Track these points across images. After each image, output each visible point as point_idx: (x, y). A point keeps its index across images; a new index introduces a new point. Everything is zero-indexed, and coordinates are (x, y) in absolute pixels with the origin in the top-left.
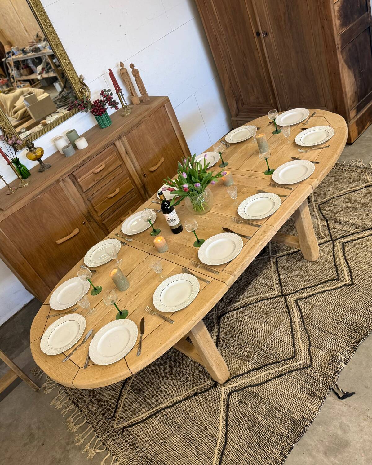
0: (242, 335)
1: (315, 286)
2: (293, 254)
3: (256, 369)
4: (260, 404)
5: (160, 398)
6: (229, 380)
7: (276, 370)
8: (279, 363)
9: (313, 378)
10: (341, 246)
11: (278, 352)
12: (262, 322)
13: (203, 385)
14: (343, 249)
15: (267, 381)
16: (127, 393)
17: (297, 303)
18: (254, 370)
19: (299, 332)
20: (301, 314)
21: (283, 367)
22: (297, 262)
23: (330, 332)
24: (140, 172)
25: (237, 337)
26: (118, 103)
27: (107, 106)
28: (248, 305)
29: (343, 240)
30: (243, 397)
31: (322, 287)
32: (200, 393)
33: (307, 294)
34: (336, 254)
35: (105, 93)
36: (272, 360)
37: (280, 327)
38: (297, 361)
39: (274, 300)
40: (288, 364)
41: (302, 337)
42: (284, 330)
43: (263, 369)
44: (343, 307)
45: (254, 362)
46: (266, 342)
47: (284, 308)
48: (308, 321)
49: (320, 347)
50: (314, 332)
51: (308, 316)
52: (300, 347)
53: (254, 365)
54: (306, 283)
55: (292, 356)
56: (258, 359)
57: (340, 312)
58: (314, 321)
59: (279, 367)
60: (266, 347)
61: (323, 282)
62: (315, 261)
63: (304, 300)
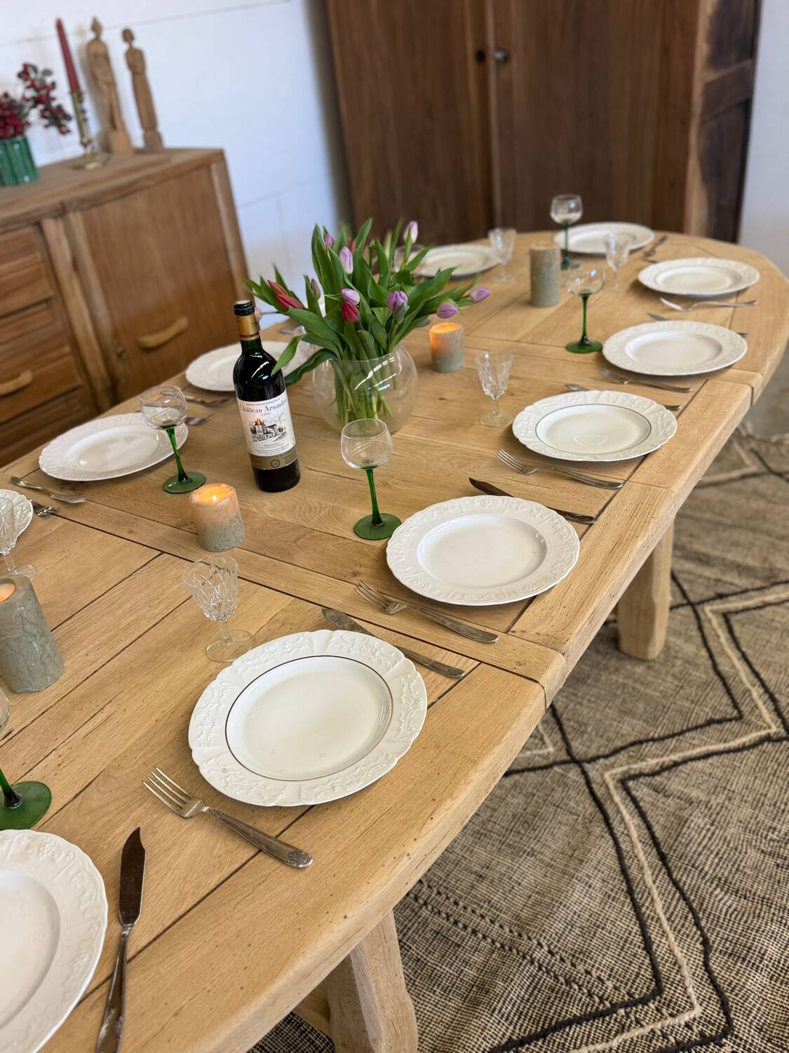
0: (448, 898)
1: (673, 736)
7: (600, 1047)
8: (607, 1018)
10: (722, 620)
11: (593, 972)
12: (517, 852)
14: (730, 630)
17: (629, 792)
18: (511, 1045)
19: (655, 893)
20: (649, 827)
21: (626, 1036)
22: (595, 657)
23: (764, 898)
24: (108, 339)
25: (430, 907)
26: (68, 118)
27: (34, 115)
29: (721, 606)
31: (696, 742)
33: (655, 761)
34: (712, 644)
35: (33, 75)
36: (576, 1003)
37: (587, 876)
38: (673, 1009)
39: (547, 777)
40: (643, 1023)
41: (672, 913)
42: (599, 885)
43: (549, 1041)
44: (783, 811)
45: (510, 1013)
46: (544, 931)
47: (587, 806)
48: (680, 859)
49: (746, 955)
50: (708, 896)
51: (676, 840)
52: (671, 951)
53: (511, 1024)
54: (641, 723)
55: (648, 988)
56: (523, 999)
57: (779, 827)
58: (701, 857)
59: (610, 1030)
60: (546, 948)
61: (694, 725)
62: (654, 661)
63: (649, 779)
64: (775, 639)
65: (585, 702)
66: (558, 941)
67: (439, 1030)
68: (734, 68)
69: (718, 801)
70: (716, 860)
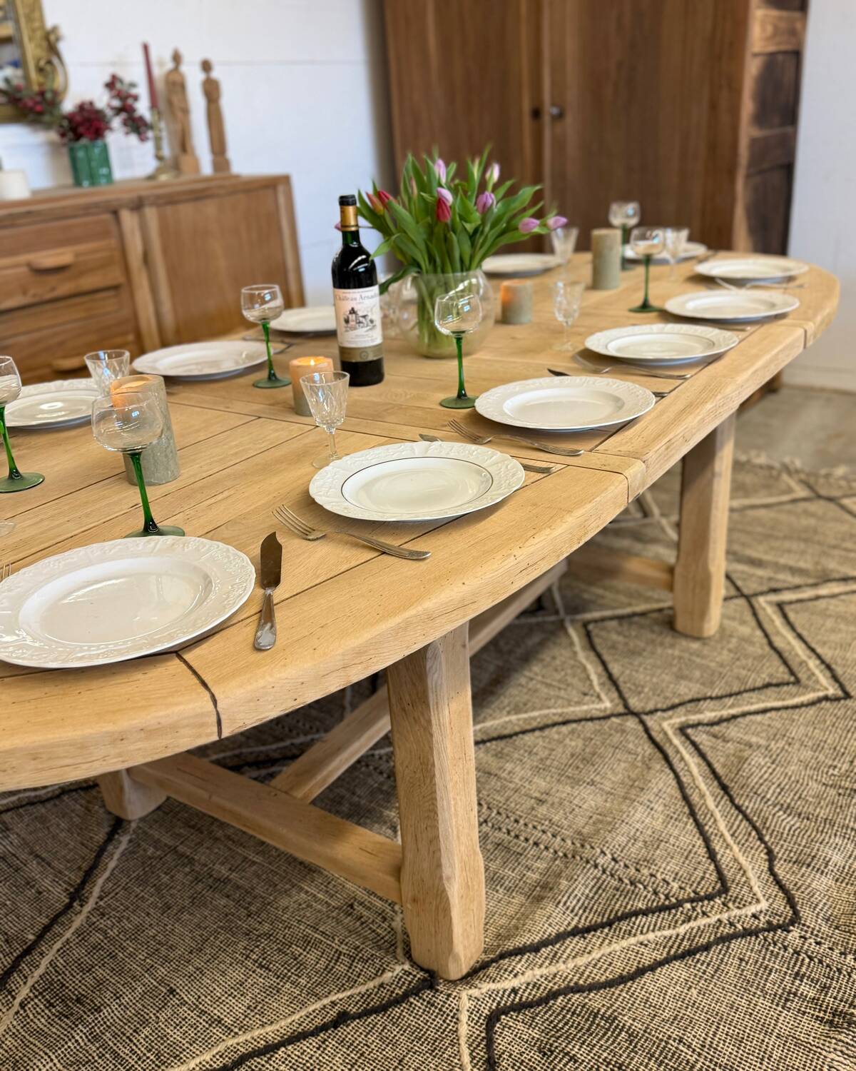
0: (508, 817)
1: (730, 695)
2: (636, 619)
3: (588, 930)
4: (632, 1059)
5: (175, 1035)
6: (484, 966)
7: (667, 933)
8: (673, 911)
9: (821, 962)
10: (776, 609)
11: (658, 875)
12: (576, 782)
13: (371, 985)
14: (785, 616)
15: (641, 972)
16: (17, 1013)
17: (688, 737)
18: (577, 932)
19: (718, 815)
20: (709, 765)
21: (692, 924)
22: (650, 636)
23: (826, 819)
25: (490, 824)
26: (147, 127)
28: (516, 734)
29: (774, 598)
30: (553, 1030)
31: (753, 700)
32: (359, 1016)
33: (713, 714)
34: (767, 626)
35: (118, 86)
36: (642, 898)
37: (649, 801)
38: (739, 903)
39: (606, 725)
40: (709, 914)
41: (736, 831)
42: (661, 809)
43: (615, 929)
44: (843, 754)
45: (575, 906)
46: (607, 842)
47: (646, 748)
48: (743, 787)
49: (811, 862)
50: (771, 817)
51: (737, 774)
52: (736, 860)
53: (576, 915)
54: (698, 685)
55: (714, 888)
56: (587, 896)
57: (839, 765)
58: (763, 787)
59: (676, 922)
60: (610, 856)
61: (752, 687)
62: (709, 638)
63: (708, 728)
64: (829, 623)
65: (641, 669)
66: (622, 851)
67: (503, 921)
68: (777, 131)
69: (778, 745)
70: (778, 790)
